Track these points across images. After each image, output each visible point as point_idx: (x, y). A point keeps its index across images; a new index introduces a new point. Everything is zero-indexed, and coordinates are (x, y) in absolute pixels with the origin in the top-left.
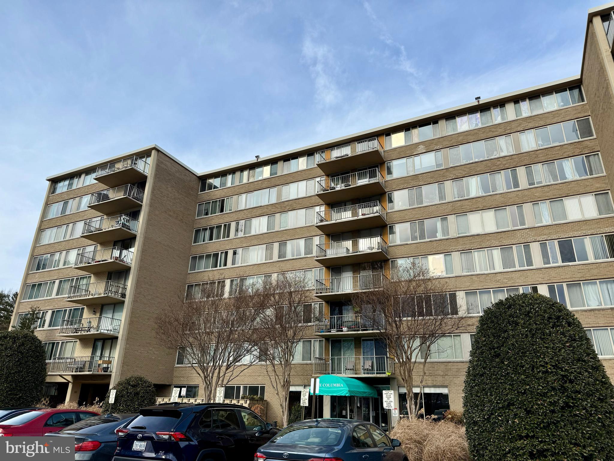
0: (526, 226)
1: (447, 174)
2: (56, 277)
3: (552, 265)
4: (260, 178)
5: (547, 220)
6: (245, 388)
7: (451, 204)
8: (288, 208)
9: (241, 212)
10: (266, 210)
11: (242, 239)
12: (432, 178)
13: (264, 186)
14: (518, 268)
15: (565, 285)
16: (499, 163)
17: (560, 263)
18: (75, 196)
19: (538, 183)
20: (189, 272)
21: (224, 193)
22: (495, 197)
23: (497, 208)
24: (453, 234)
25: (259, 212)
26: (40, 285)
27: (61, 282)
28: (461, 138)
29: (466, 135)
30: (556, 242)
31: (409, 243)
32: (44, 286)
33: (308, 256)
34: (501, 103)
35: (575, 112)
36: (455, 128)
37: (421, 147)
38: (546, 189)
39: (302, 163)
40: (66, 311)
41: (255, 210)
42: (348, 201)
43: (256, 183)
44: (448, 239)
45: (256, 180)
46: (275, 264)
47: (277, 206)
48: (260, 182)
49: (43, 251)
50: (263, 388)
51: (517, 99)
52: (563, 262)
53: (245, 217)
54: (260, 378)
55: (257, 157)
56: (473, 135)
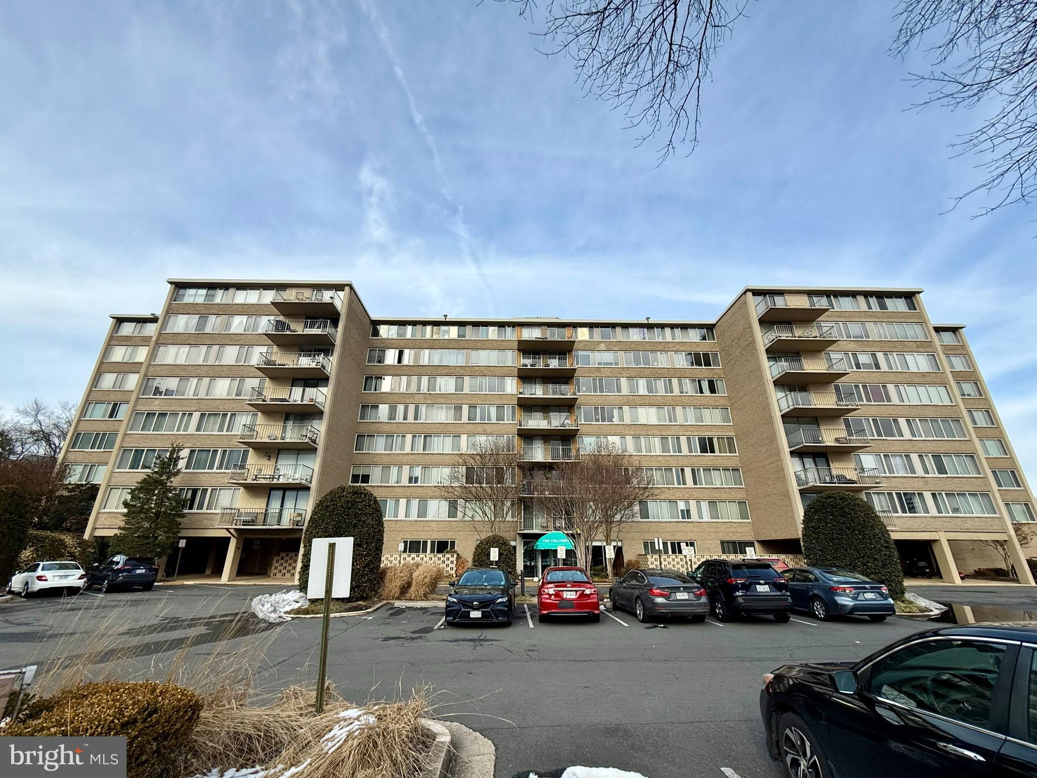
0: (678, 423)
1: (623, 372)
2: (194, 409)
3: (694, 454)
4: (446, 337)
5: (691, 421)
6: (433, 543)
7: (626, 397)
8: (478, 373)
9: (424, 368)
10: (453, 370)
11: (426, 396)
12: (611, 372)
13: (450, 346)
14: (672, 453)
15: (701, 468)
16: (660, 372)
17: (699, 453)
18: (220, 313)
19: (686, 393)
20: (359, 421)
21: (402, 344)
22: (657, 398)
23: (659, 406)
24: (627, 421)
25: (446, 371)
26: (162, 415)
27: (203, 415)
28: (633, 346)
29: (637, 345)
30: (697, 437)
31: (593, 423)
32: (172, 418)
33: (501, 422)
34: (662, 326)
35: (710, 347)
36: (628, 336)
37: (603, 345)
38: (691, 398)
39: (492, 333)
40: (216, 452)
41: (441, 368)
42: (538, 378)
43: (442, 341)
44: (623, 425)
45: (441, 338)
46: (465, 425)
47: (466, 368)
48: (446, 341)
49: (165, 373)
50: (453, 543)
51: (673, 326)
52: (701, 452)
53: (429, 373)
54: (451, 533)
55: (446, 316)
56: (642, 346)
